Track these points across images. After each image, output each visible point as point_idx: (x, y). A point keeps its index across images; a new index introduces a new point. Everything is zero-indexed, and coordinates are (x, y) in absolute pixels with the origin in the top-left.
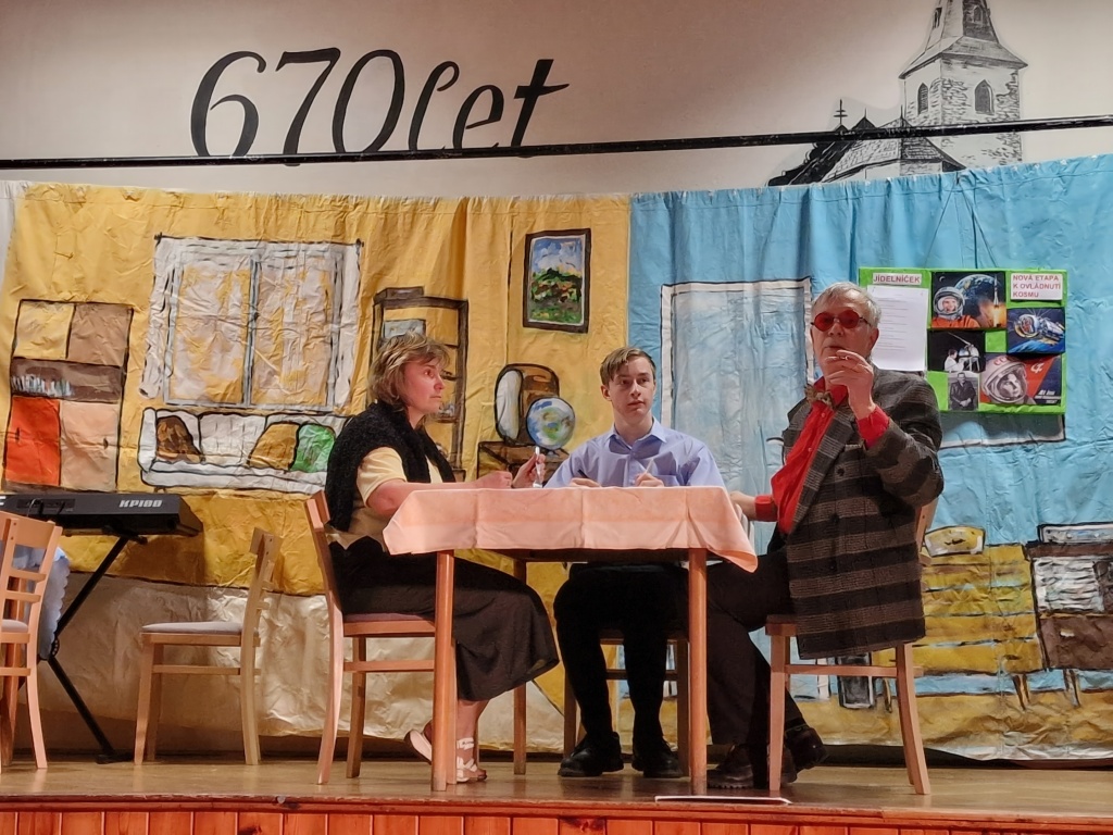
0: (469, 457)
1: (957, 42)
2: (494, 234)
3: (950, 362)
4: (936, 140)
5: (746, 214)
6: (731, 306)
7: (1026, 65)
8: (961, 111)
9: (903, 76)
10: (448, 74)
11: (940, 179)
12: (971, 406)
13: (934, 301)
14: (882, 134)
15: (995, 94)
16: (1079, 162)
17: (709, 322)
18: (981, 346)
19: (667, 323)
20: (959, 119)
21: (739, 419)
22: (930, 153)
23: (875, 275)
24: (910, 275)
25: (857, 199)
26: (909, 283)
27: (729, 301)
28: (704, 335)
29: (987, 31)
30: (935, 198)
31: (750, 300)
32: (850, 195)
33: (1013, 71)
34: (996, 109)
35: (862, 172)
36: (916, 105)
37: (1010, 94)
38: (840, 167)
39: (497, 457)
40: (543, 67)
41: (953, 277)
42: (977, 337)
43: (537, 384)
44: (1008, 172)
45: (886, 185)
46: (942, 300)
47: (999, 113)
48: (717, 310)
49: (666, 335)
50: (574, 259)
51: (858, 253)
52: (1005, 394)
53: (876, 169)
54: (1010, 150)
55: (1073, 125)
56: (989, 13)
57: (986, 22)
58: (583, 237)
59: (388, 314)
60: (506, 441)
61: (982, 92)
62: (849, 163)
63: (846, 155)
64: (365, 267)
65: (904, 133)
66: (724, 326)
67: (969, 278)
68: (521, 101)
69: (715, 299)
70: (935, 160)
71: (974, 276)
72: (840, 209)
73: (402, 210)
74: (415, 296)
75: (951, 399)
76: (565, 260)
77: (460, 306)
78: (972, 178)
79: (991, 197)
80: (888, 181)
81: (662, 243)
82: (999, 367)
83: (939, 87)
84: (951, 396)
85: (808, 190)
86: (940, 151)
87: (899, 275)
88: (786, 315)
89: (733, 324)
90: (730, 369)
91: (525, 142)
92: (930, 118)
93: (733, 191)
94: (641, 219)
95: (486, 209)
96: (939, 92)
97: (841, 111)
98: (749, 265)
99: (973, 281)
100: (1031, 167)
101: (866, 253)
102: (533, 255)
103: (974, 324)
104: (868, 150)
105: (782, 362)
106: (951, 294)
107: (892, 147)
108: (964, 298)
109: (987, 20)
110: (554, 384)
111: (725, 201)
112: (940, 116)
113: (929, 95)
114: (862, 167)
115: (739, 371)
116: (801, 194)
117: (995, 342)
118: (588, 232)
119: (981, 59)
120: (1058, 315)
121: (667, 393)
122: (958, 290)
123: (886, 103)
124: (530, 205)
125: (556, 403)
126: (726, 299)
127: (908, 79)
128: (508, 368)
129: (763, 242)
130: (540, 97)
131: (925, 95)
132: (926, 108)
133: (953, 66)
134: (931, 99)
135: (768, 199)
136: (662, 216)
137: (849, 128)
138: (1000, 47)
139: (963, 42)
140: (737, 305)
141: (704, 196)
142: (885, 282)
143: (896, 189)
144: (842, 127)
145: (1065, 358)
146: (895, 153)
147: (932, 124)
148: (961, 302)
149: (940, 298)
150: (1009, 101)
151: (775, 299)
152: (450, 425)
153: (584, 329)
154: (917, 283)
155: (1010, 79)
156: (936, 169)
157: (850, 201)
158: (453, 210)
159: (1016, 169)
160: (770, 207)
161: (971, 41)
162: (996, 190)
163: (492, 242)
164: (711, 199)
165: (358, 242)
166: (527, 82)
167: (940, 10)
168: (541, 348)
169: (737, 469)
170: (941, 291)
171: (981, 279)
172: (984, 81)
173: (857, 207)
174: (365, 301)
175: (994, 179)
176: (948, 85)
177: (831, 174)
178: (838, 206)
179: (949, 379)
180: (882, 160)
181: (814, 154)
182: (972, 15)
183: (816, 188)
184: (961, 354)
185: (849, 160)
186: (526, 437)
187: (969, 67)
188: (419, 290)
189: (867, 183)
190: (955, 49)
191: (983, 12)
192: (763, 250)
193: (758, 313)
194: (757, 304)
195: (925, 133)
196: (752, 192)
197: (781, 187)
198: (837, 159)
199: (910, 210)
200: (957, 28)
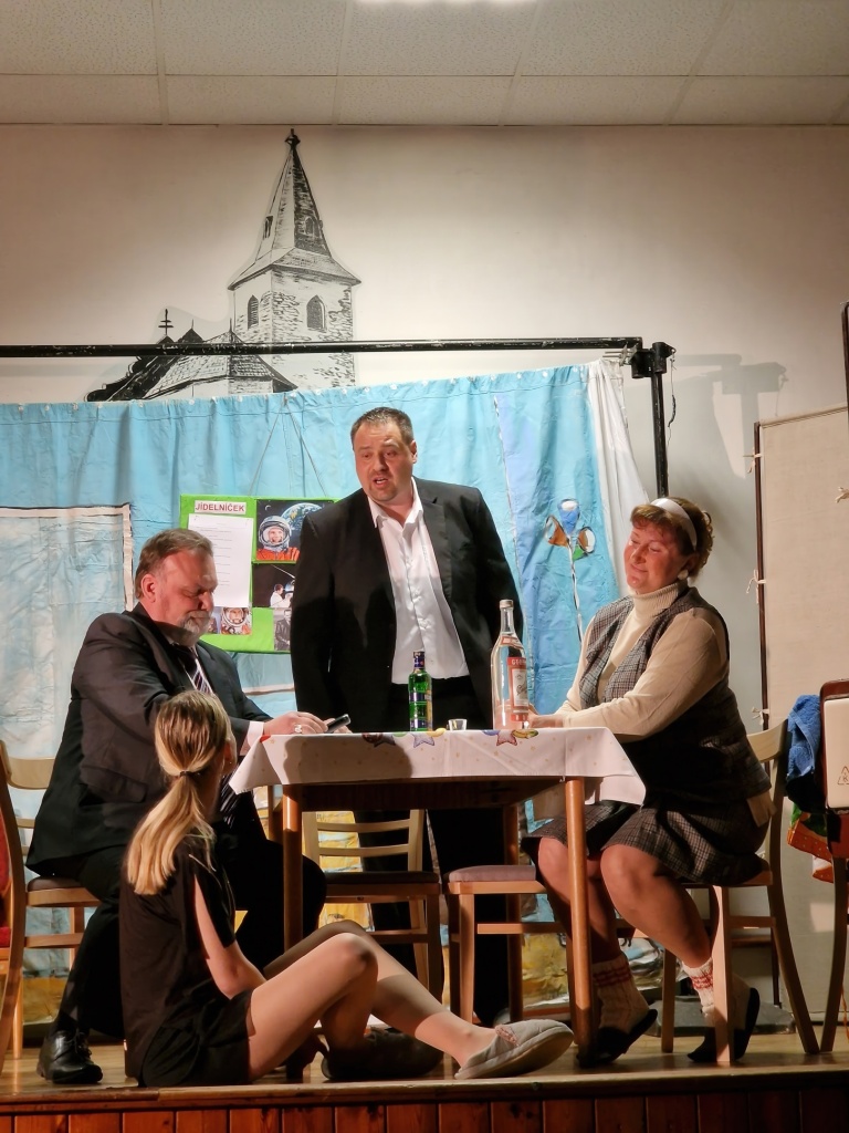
1: (288, 254)
3: (276, 598)
4: (267, 358)
5: (59, 430)
6: (43, 534)
7: (360, 282)
8: (292, 327)
9: (233, 287)
11: (267, 401)
13: (259, 530)
14: (208, 349)
15: (327, 311)
16: (410, 387)
17: (18, 552)
20: (290, 334)
21: (51, 660)
22: (261, 371)
23: (197, 502)
24: (234, 503)
25: (180, 419)
26: (233, 512)
27: (41, 529)
28: (13, 567)
29: (319, 245)
30: (261, 420)
31: (64, 527)
32: (173, 415)
33: (346, 287)
34: (328, 326)
35: (188, 390)
36: (246, 318)
37: (343, 311)
38: (166, 381)
41: (279, 506)
44: (338, 395)
45: (210, 405)
46: (267, 530)
47: (332, 332)
48: (27, 538)
51: (182, 479)
53: (204, 385)
54: (343, 370)
55: (403, 348)
56: (322, 226)
57: (318, 235)
61: (314, 306)
62: (175, 378)
63: (172, 368)
65: (233, 349)
66: (35, 556)
67: (296, 507)
69: (24, 525)
70: (266, 378)
71: (301, 504)
72: (162, 430)
75: (277, 639)
78: (300, 400)
79: (319, 421)
80: (212, 401)
83: (270, 301)
84: (276, 635)
85: (128, 408)
86: (270, 369)
87: (222, 503)
88: (104, 545)
89: (45, 554)
90: (42, 604)
92: (261, 333)
93: (45, 405)
96: (270, 305)
97: (167, 321)
98: (63, 487)
99: (300, 512)
100: (361, 391)
101: (190, 480)
104: (194, 365)
105: (99, 597)
106: (277, 524)
107: (221, 363)
108: (291, 529)
109: (319, 232)
111: (36, 416)
112: (270, 331)
113: (259, 309)
114: (188, 383)
115: (51, 606)
116: (121, 412)
119: (313, 273)
122: (285, 519)
123: (215, 317)
126: (37, 526)
127: (237, 290)
129: (79, 463)
131: (256, 309)
132: (256, 322)
133: (284, 279)
134: (261, 313)
135: (84, 416)
137: (175, 340)
138: (333, 262)
139: (295, 254)
140: (49, 532)
141: (13, 410)
142: (208, 510)
143: (220, 409)
144: (167, 340)
146: (224, 370)
147: (263, 339)
148: (287, 532)
149: (265, 528)
150: (342, 318)
151: (91, 527)
154: (241, 512)
155: (342, 296)
156: (266, 389)
157: (173, 421)
159: (345, 392)
160: (86, 424)
161: (302, 253)
162: (325, 414)
164: (21, 413)
167: (270, 219)
169: (48, 716)
170: (266, 520)
171: (309, 508)
172: (317, 296)
173: (180, 427)
175: (322, 401)
176: (279, 299)
177: (155, 389)
178: (160, 426)
179: (275, 617)
180: (209, 376)
181: (136, 367)
182: (304, 226)
183: (135, 404)
184: (287, 590)
185: (174, 375)
187: (300, 280)
189: (192, 402)
190: (286, 261)
191: (315, 223)
192: (77, 472)
193: (72, 542)
194: (72, 532)
195: (256, 350)
196: (68, 408)
197: (100, 404)
198: (163, 372)
199: (236, 433)
200: (288, 239)
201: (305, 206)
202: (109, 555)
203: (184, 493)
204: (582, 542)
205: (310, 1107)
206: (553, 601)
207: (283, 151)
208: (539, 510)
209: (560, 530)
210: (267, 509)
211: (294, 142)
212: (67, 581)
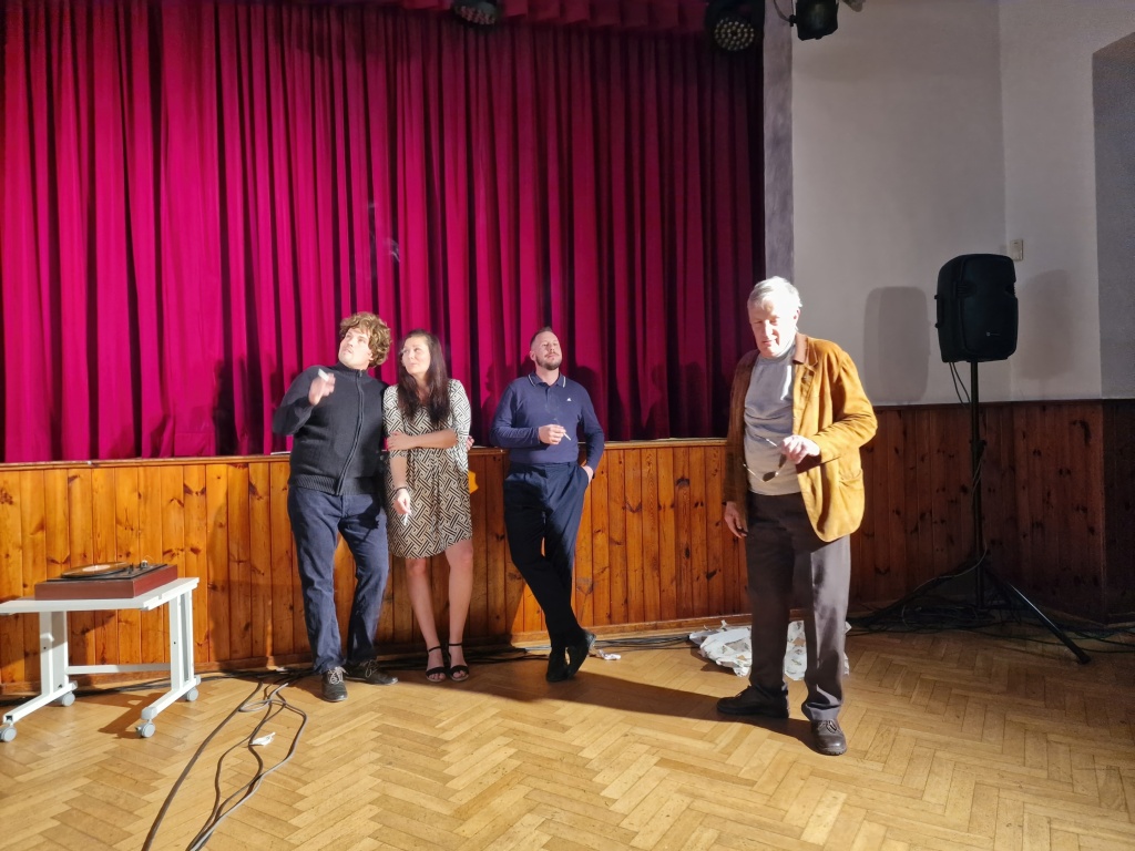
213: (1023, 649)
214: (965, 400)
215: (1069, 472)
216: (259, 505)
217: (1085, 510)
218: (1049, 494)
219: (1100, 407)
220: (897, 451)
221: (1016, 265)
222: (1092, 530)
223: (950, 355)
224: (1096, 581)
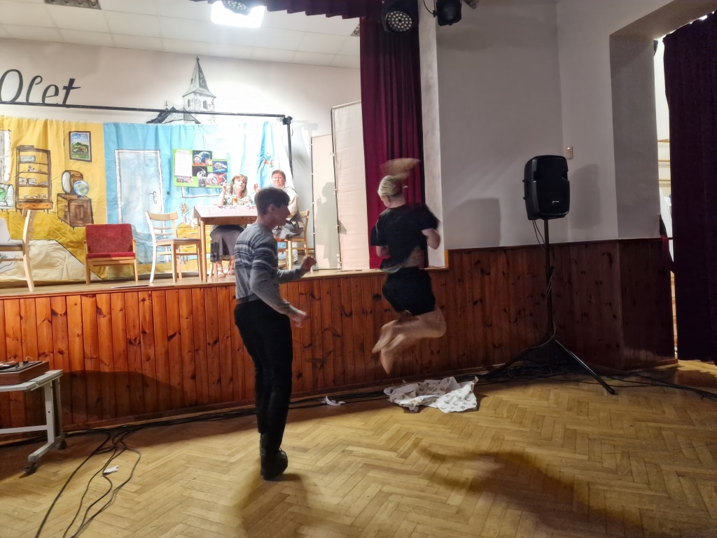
0: (54, 198)
1: (197, 89)
2: (58, 131)
3: (198, 174)
4: (193, 115)
5: (140, 131)
7: (216, 97)
9: (184, 96)
10: (38, 80)
11: (194, 126)
12: (204, 186)
13: (193, 158)
14: (178, 112)
15: (208, 104)
17: (130, 161)
18: (206, 171)
19: (117, 161)
20: (199, 109)
22: (192, 119)
23: (177, 150)
24: (187, 151)
25: (171, 129)
26: (186, 153)
28: (129, 165)
29: (205, 87)
30: (192, 131)
31: (142, 155)
32: (169, 128)
33: (212, 99)
35: (173, 122)
36: (187, 105)
37: (212, 105)
38: (167, 120)
39: (64, 198)
40: (72, 81)
41: (198, 152)
42: (205, 168)
43: (76, 177)
45: (179, 126)
47: (210, 109)
48: (132, 158)
49: (117, 164)
50: (86, 140)
51: (173, 144)
52: (213, 183)
53: (177, 121)
54: (213, 119)
56: (206, 82)
57: (205, 84)
58: (88, 134)
59: (22, 153)
60: (66, 193)
61: (205, 103)
63: (169, 116)
64: (12, 138)
65: (184, 112)
66: (135, 162)
68: (65, 91)
69: (131, 154)
70: (193, 121)
73: (24, 121)
74: (31, 148)
75: (199, 184)
76: (83, 140)
77: (47, 152)
78: (202, 126)
79: (207, 132)
81: (114, 137)
82: (211, 176)
83: (193, 101)
86: (194, 118)
87: (183, 151)
88: (153, 160)
89: (137, 162)
91: (67, 103)
92: (191, 108)
93: (135, 124)
94: (107, 130)
95: (54, 123)
97: (166, 104)
98: (141, 145)
99: (203, 153)
101: (175, 144)
102: (72, 138)
103: (204, 165)
104: (174, 116)
105: (152, 173)
106: (198, 157)
107: (181, 116)
110: (81, 177)
111: (132, 126)
112: (194, 108)
114: (173, 120)
116: (156, 127)
117: (210, 169)
118: (90, 132)
119: (204, 94)
120: (225, 163)
121: (118, 181)
122: (200, 155)
123: (179, 104)
124: (69, 123)
125: (82, 182)
126: (135, 155)
128: (66, 171)
129: (145, 139)
130: (71, 90)
131: (190, 102)
132: (190, 105)
133: (197, 95)
135: (146, 127)
136: (113, 129)
137: (169, 109)
138: (209, 92)
139: (199, 89)
140: (138, 156)
141: (126, 124)
142: (180, 152)
143: (182, 128)
144: (167, 109)
145: (228, 174)
146: (182, 118)
147: (192, 110)
148: (200, 159)
149: (195, 157)
150: (212, 107)
151: (149, 155)
152: (47, 188)
153: (90, 161)
154: (189, 153)
155: (212, 101)
156: (193, 123)
157: (169, 130)
158: (43, 122)
160: (146, 129)
161: (201, 89)
163: (57, 133)
164: (128, 125)
165: (9, 130)
166: (67, 85)
167: (192, 79)
168: (76, 166)
170: (195, 155)
171: (205, 153)
172: (205, 100)
173: (172, 131)
174: (13, 149)
175: (208, 127)
176: (196, 100)
177: (164, 122)
178: (166, 131)
179: (198, 179)
180: (178, 119)
181: (159, 115)
182: (201, 82)
183: (159, 125)
184: (201, 172)
185: (169, 118)
186: (73, 191)
187: (201, 96)
188: (32, 146)
189: (174, 125)
190: (197, 91)
191: (204, 81)
192: (145, 141)
193: (144, 159)
194: (144, 157)
195: (190, 113)
196: (141, 125)
197: (150, 124)
198: (166, 117)
199: (186, 132)
200: (197, 85)
201: (201, 76)
202: (154, 163)
203: (173, 148)
204: (272, 164)
205: (211, 287)
206: (265, 177)
207: (195, 62)
208: (261, 156)
209: (266, 160)
210: (195, 153)
211: (198, 60)
212: (144, 168)
213: (577, 387)
214: (542, 243)
215: (601, 283)
216: (103, 321)
217: (610, 304)
218: (590, 297)
219: (618, 244)
220: (504, 273)
221: (568, 161)
222: (615, 317)
223: (532, 216)
224: (618, 346)
